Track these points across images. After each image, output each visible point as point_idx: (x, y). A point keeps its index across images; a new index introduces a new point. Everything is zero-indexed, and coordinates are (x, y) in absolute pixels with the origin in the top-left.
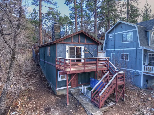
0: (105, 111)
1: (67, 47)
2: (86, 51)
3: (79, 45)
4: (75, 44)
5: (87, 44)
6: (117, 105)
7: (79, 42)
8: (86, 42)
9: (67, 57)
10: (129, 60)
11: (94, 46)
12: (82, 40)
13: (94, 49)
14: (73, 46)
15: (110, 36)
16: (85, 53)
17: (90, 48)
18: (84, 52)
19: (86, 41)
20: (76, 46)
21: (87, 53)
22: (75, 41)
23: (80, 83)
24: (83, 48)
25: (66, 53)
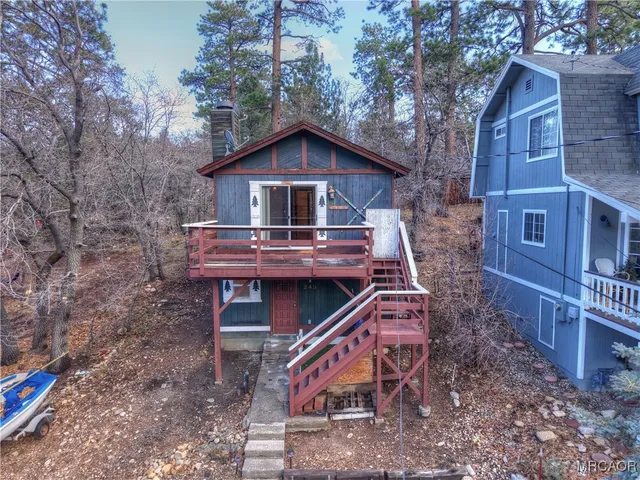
0: (310, 430)
1: (256, 188)
2: (335, 202)
3: (306, 176)
4: (286, 176)
5: (338, 172)
6: (377, 422)
7: (305, 166)
8: (333, 167)
9: (256, 222)
10: (543, 245)
11: (376, 178)
12: (316, 157)
13: (373, 193)
14: (278, 183)
15: (496, 129)
16: (328, 209)
17: (356, 190)
18: (325, 206)
19: (333, 162)
20: (291, 182)
21: (341, 208)
22: (288, 165)
23: (310, 322)
24: (322, 188)
25: (252, 207)
